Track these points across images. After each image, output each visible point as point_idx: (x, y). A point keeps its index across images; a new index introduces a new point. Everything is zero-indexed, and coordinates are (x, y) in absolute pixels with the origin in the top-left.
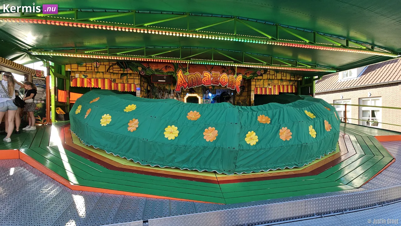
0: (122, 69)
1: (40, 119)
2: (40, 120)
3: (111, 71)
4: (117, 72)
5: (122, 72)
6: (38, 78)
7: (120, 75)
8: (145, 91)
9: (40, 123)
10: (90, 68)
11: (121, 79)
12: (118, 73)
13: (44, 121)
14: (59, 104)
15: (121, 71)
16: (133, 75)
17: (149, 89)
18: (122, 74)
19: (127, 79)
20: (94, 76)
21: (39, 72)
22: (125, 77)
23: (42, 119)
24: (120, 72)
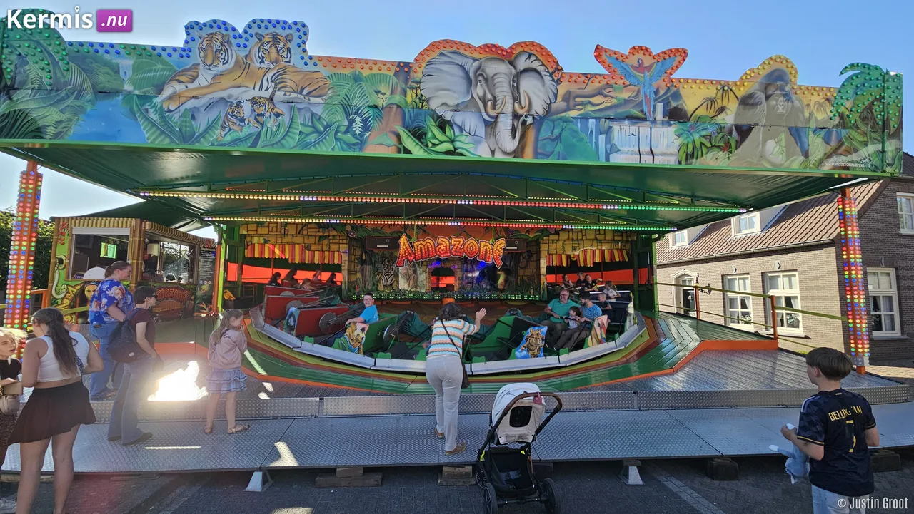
0: (321, 230)
1: (205, 307)
2: (203, 309)
3: (305, 232)
4: (314, 234)
5: (321, 234)
6: (206, 249)
7: (317, 239)
8: (356, 261)
9: (204, 313)
10: (275, 229)
11: (319, 244)
12: (315, 236)
13: (210, 310)
14: (228, 285)
15: (319, 232)
16: (338, 238)
17: (364, 258)
18: (320, 237)
19: (329, 244)
20: (279, 240)
21: (209, 241)
22: (326, 242)
23: (206, 307)
24: (317, 234)
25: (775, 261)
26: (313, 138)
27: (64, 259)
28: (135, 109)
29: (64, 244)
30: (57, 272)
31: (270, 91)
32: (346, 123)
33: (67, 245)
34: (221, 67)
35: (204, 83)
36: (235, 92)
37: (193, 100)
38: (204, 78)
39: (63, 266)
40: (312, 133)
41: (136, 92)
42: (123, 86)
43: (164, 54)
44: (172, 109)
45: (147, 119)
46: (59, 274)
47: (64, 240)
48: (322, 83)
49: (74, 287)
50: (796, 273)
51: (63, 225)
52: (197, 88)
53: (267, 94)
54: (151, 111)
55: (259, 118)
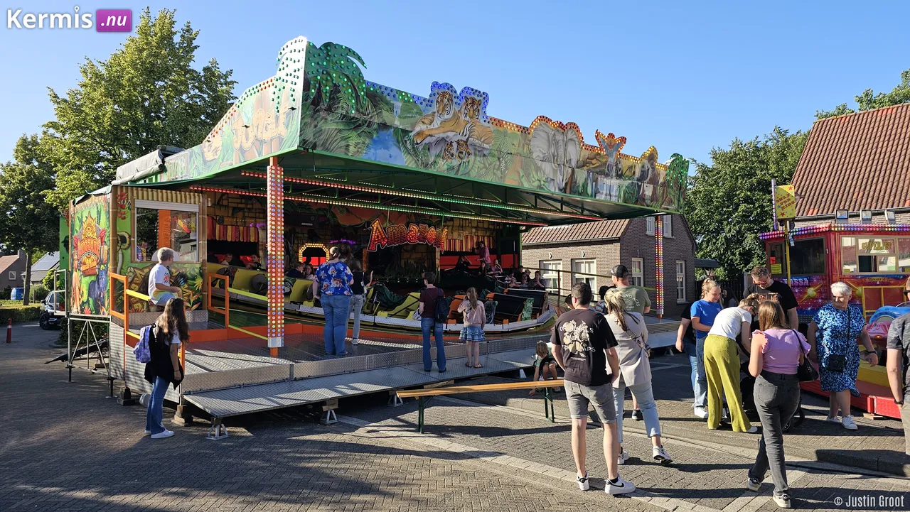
7: (232, 210)
11: (233, 218)
18: (234, 208)
19: (244, 217)
22: (240, 214)
25: (582, 250)
26: (483, 171)
27: (127, 236)
28: (400, 139)
29: (124, 218)
30: (120, 252)
31: (467, 136)
32: (498, 163)
33: (128, 220)
34: (446, 117)
35: (436, 126)
36: (450, 134)
37: (429, 137)
38: (437, 123)
39: (127, 245)
40: (483, 168)
41: (401, 127)
42: (394, 121)
43: (418, 103)
44: (419, 142)
45: (406, 148)
46: (123, 254)
47: (125, 213)
48: (490, 135)
49: (142, 270)
50: (595, 261)
51: (122, 196)
52: (432, 129)
53: (465, 139)
54: (408, 142)
55: (460, 155)
